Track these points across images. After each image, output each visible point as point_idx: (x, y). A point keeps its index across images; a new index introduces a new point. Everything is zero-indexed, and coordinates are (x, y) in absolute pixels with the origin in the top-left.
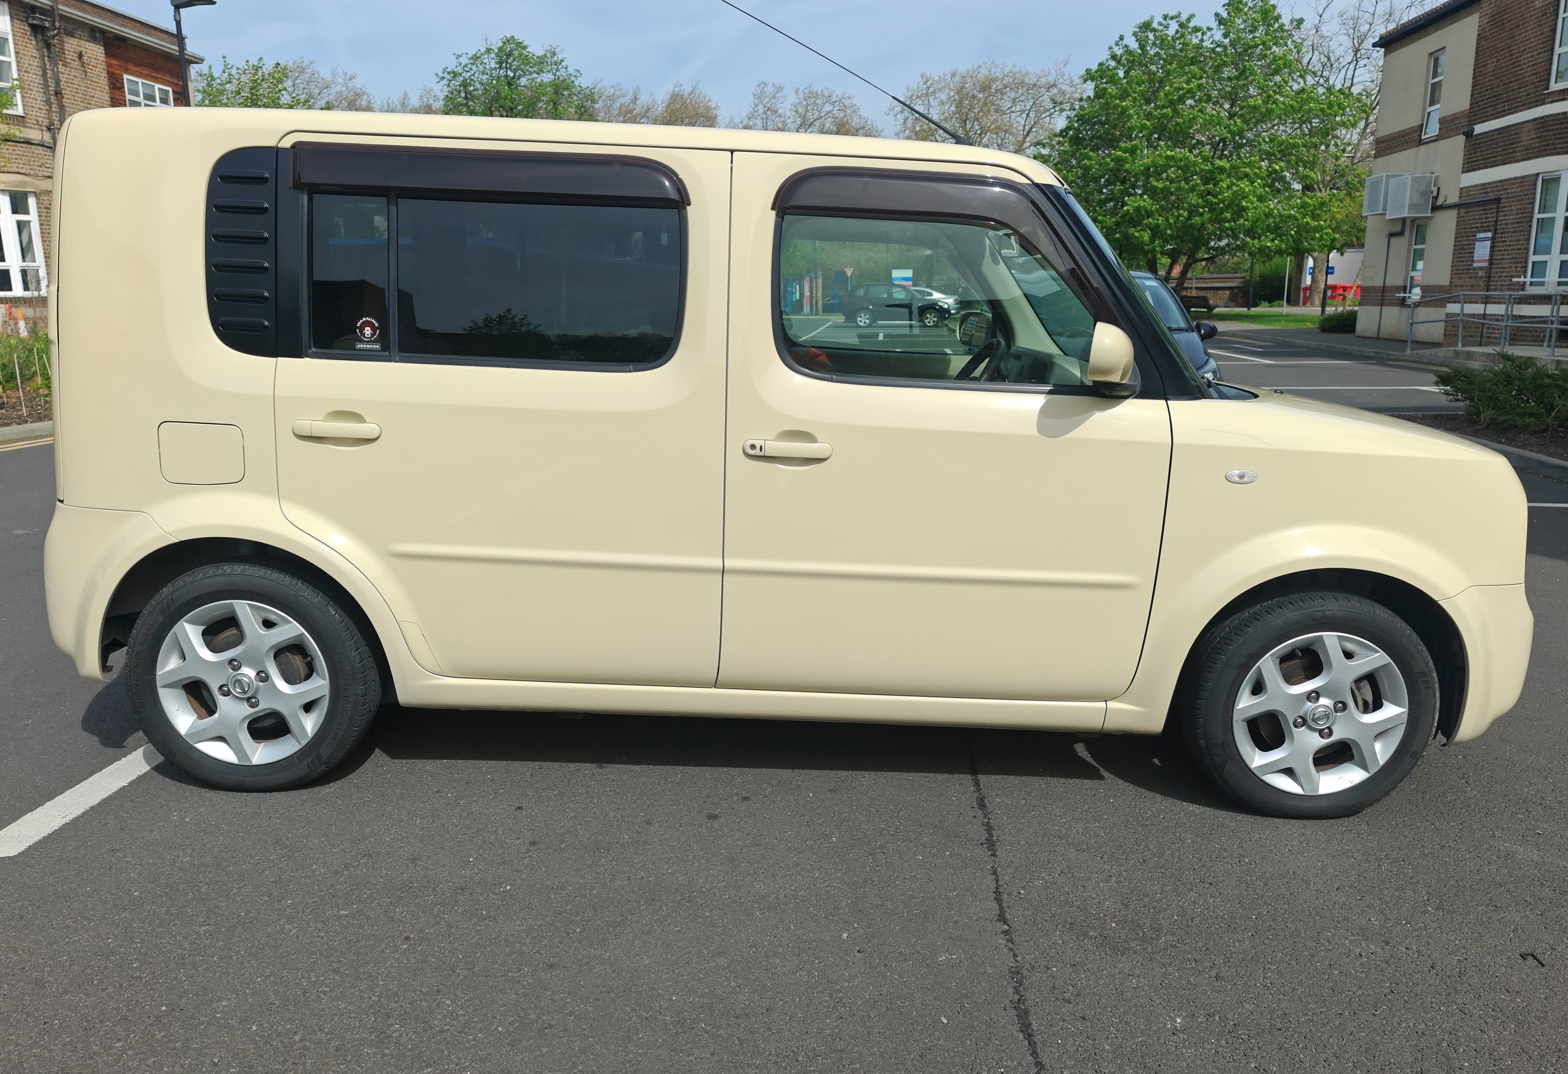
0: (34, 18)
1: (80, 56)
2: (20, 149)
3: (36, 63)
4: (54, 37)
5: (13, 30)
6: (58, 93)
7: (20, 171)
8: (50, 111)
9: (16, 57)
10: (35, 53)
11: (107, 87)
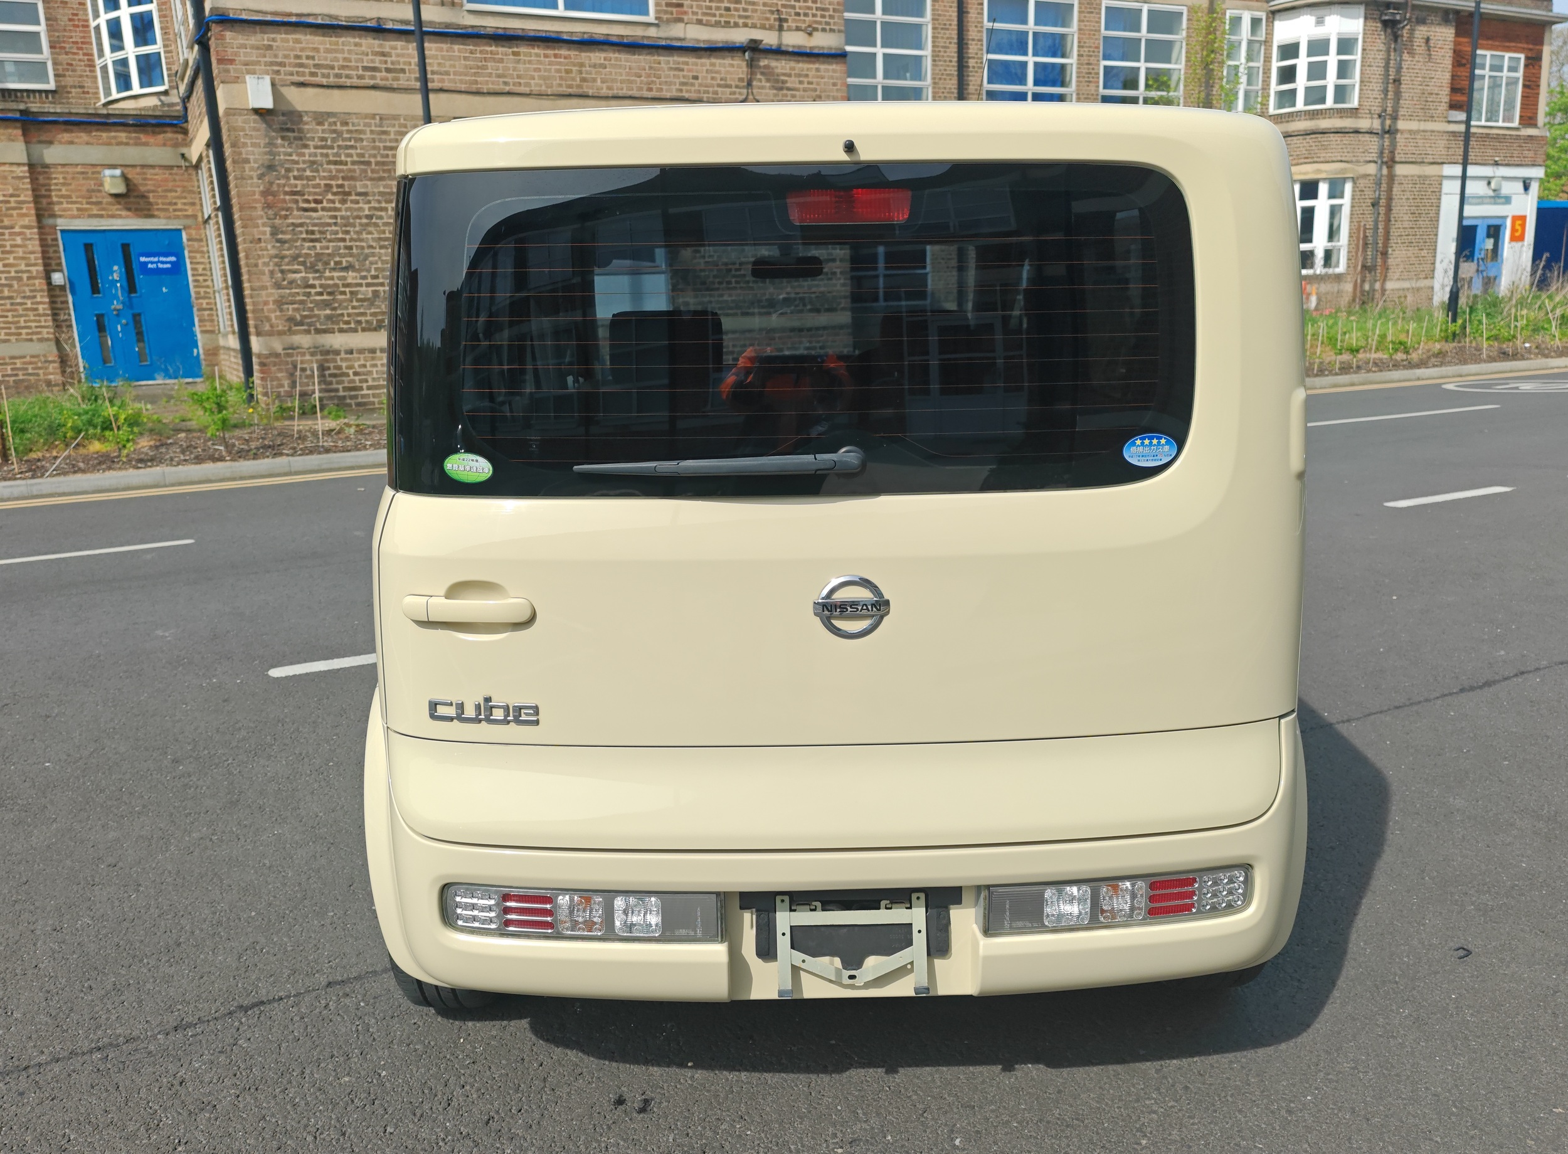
0: (1386, 14)
1: (1428, 40)
2: (1347, 139)
3: (1381, 56)
4: (1403, 27)
5: (1364, 30)
6: (1397, 81)
7: (1343, 159)
8: (1386, 97)
9: (1363, 54)
10: (1382, 47)
11: (1450, 67)
